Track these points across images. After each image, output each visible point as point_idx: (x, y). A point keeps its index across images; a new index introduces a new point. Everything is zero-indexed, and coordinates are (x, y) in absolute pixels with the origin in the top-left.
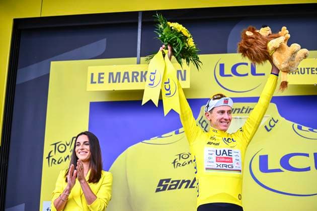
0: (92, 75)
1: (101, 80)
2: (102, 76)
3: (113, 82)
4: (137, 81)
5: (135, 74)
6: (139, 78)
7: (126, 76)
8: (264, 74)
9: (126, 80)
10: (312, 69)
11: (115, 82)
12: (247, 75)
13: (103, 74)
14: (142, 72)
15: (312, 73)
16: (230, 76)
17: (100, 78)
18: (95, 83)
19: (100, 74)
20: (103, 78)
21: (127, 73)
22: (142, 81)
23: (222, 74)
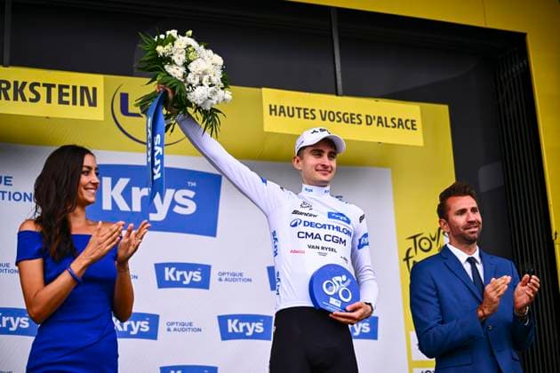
4: (7, 98)
5: (4, 85)
6: (10, 92)
10: (305, 109)
14: (16, 83)
15: (305, 118)
16: (138, 115)
22: (16, 99)
23: (125, 111)
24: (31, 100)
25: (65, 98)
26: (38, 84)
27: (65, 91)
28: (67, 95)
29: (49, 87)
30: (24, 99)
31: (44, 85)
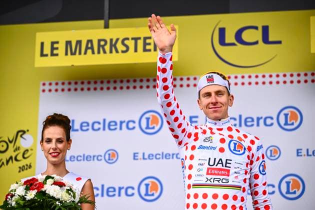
0: (42, 44)
1: (55, 52)
2: (55, 46)
3: (72, 54)
4: (105, 52)
5: (102, 43)
6: (107, 48)
7: (90, 46)
8: (280, 42)
9: (89, 51)
11: (75, 54)
12: (256, 43)
13: (57, 43)
14: (111, 40)
16: (233, 44)
17: (53, 49)
18: (47, 55)
19: (53, 43)
20: (57, 49)
21: (90, 41)
22: (111, 52)
23: (222, 42)
24: (123, 52)
25: (148, 47)
26: (128, 39)
27: (148, 41)
28: (149, 44)
29: (136, 39)
30: (117, 51)
31: (132, 39)
